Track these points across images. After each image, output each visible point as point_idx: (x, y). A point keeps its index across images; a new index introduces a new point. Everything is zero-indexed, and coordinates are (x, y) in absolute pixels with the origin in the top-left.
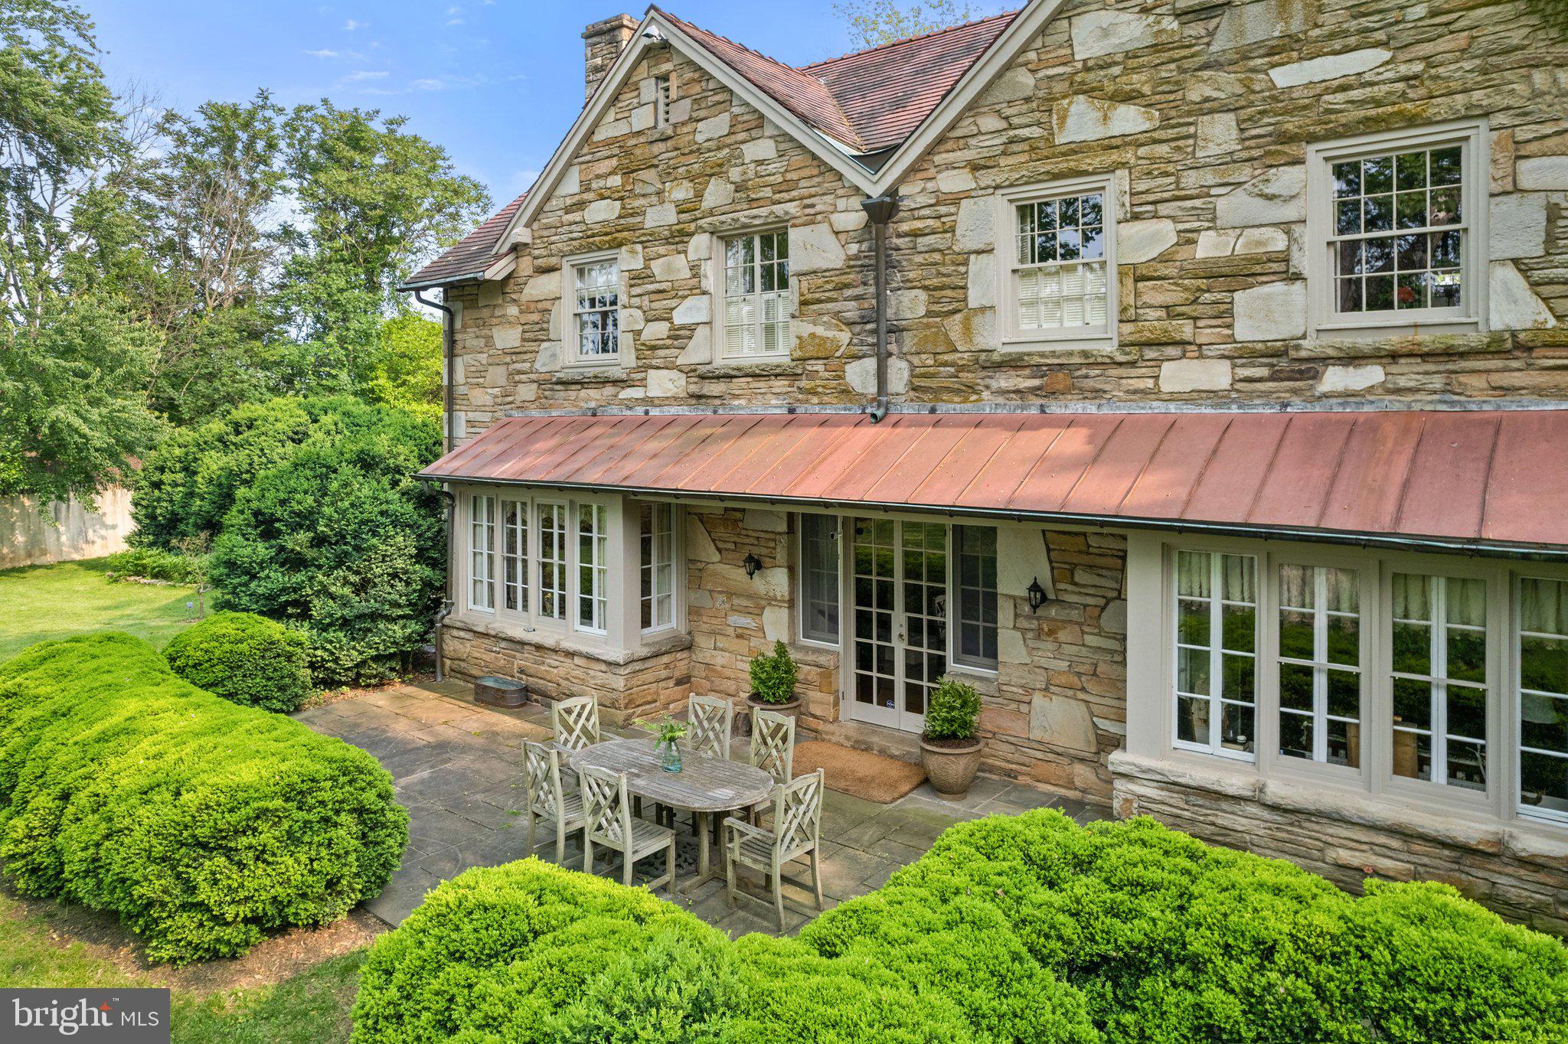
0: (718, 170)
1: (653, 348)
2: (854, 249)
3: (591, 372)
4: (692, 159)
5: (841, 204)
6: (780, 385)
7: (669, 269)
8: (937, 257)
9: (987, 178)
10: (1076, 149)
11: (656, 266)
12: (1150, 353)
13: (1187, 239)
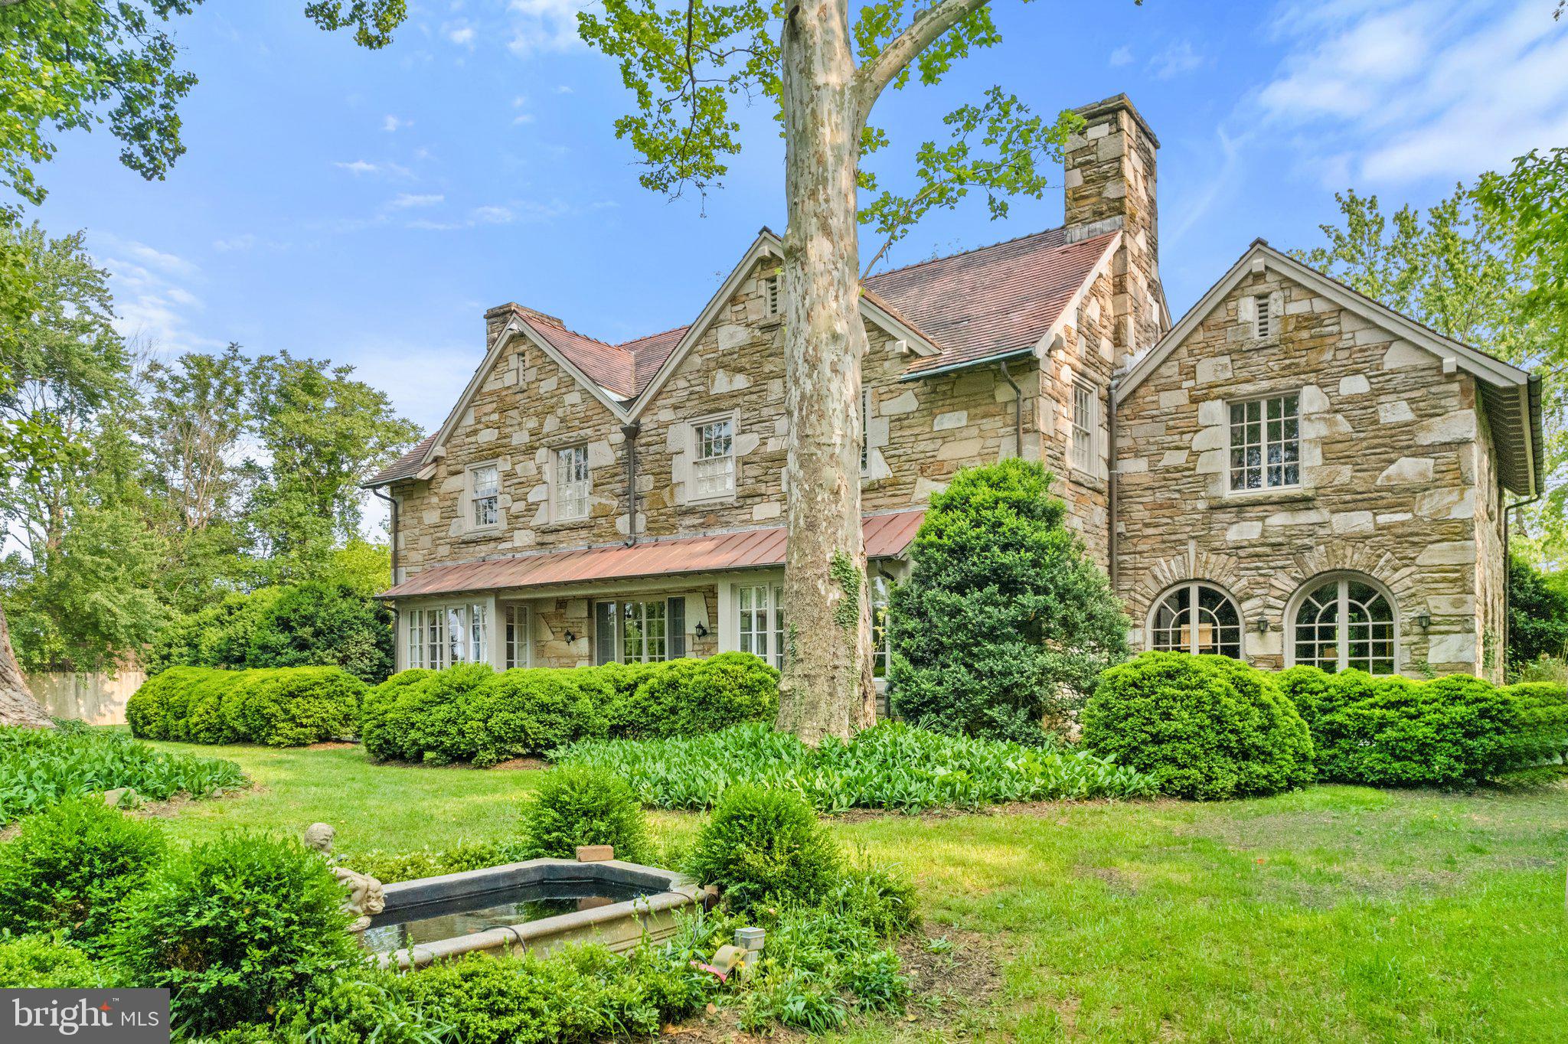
0: (551, 410)
1: (517, 517)
2: (619, 454)
3: (481, 535)
4: (537, 404)
5: (614, 429)
6: (584, 533)
7: (525, 469)
8: (658, 456)
9: (681, 413)
10: (718, 398)
11: (518, 468)
12: (749, 501)
13: (763, 443)
